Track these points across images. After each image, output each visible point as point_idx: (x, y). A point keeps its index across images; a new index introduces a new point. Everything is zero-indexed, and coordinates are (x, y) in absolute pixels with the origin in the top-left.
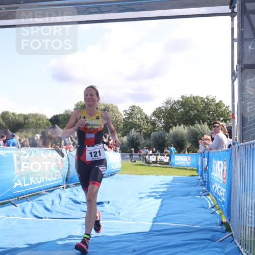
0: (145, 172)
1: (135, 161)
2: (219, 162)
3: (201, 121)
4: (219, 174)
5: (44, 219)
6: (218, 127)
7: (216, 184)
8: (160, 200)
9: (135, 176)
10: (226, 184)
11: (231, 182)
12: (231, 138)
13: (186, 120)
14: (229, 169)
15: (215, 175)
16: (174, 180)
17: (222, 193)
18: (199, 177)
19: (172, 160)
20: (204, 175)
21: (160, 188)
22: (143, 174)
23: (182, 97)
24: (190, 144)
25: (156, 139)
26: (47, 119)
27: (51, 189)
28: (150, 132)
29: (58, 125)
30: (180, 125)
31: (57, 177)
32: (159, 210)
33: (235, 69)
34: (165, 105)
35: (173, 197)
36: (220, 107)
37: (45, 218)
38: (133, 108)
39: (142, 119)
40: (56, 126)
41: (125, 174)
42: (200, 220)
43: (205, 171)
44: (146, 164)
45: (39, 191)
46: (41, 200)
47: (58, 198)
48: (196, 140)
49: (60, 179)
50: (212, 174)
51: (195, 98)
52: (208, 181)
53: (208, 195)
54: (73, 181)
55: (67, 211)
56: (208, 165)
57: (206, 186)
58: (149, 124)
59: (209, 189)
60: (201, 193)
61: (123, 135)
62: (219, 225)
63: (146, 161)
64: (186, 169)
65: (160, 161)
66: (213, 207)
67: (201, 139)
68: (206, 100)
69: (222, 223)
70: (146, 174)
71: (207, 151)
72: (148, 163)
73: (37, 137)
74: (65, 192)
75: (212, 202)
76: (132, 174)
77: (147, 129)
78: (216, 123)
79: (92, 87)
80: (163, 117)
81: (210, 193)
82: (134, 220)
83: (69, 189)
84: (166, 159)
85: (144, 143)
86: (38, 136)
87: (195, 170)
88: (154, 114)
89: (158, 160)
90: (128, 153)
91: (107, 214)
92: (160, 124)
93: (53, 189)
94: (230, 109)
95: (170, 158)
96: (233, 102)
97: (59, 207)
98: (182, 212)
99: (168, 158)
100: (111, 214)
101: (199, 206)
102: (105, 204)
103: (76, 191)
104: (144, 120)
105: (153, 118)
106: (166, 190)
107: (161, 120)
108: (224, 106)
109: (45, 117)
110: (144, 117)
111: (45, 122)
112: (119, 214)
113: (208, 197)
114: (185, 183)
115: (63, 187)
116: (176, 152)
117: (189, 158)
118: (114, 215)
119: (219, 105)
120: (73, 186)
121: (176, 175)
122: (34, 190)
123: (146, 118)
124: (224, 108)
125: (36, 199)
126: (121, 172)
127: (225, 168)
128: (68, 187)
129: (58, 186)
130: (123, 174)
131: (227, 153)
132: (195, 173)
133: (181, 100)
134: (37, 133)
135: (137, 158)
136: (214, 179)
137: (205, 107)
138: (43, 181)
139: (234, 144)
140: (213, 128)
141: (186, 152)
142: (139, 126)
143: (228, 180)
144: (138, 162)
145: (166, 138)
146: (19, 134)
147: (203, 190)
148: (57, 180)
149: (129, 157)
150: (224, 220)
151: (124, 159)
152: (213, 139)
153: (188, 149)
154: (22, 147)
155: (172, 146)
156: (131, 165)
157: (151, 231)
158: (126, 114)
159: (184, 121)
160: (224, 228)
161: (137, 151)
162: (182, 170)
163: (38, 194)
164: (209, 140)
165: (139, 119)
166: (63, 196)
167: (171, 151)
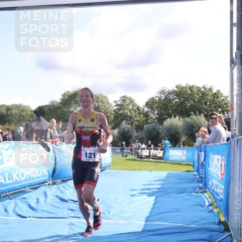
0: (138, 168)
1: (126, 156)
2: (217, 157)
3: (197, 112)
4: (217, 170)
5: (28, 219)
6: (216, 119)
7: (214, 180)
8: (153, 198)
9: (126, 172)
10: (224, 180)
11: (229, 178)
13: (181, 111)
14: (227, 164)
15: (212, 171)
16: (168, 176)
17: (220, 190)
19: (166, 155)
20: (201, 170)
21: (154, 184)
22: (135, 170)
23: (177, 87)
24: (186, 137)
25: (149, 132)
26: (32, 111)
27: (36, 186)
28: (142, 124)
29: (43, 117)
30: (175, 117)
31: (43, 173)
32: (153, 208)
33: (234, 56)
34: (159, 95)
35: (167, 194)
36: (217, 98)
37: (30, 217)
38: (124, 99)
39: (134, 110)
40: (42, 118)
41: (116, 169)
42: (196, 219)
43: (201, 165)
44: (138, 159)
45: (22, 188)
46: (25, 198)
47: (44, 195)
48: (192, 133)
49: (45, 176)
50: (209, 169)
51: (191, 88)
52: (205, 178)
53: (205, 192)
54: (60, 177)
55: (53, 210)
56: (204, 160)
57: (203, 183)
58: (142, 116)
59: (206, 185)
60: (197, 189)
62: (217, 224)
63: (138, 155)
64: (181, 164)
65: (154, 156)
66: (210, 206)
68: (203, 90)
69: (220, 222)
70: (139, 170)
71: (204, 145)
72: (141, 157)
73: (20, 130)
74: (52, 189)
75: (209, 199)
76: (123, 170)
77: (139, 120)
78: (213, 114)
80: (157, 108)
81: (207, 190)
82: (125, 219)
83: (55, 186)
84: (159, 153)
85: (136, 137)
86: (22, 129)
87: (191, 165)
88: (147, 104)
89: (151, 155)
90: (119, 146)
92: (154, 116)
93: (38, 186)
94: (229, 99)
95: (164, 153)
96: (232, 91)
97: (45, 206)
98: (177, 210)
99: (162, 152)
101: (195, 204)
103: (62, 188)
104: (136, 112)
105: (146, 109)
106: (160, 186)
107: (155, 111)
108: (222, 96)
109: (29, 108)
110: (135, 108)
111: (29, 113)
112: (109, 212)
113: (205, 194)
114: (181, 179)
115: (49, 184)
116: (170, 146)
119: (216, 95)
120: (59, 183)
121: (171, 170)
122: (18, 188)
123: (138, 108)
124: (222, 98)
125: (20, 197)
126: (111, 167)
127: (223, 163)
128: (54, 184)
129: (43, 183)
130: (114, 169)
131: (225, 146)
132: (191, 168)
133: (176, 89)
134: (21, 126)
135: (129, 153)
136: (211, 175)
137: (202, 97)
138: (27, 178)
139: (233, 137)
140: (211, 120)
141: (182, 146)
142: (131, 118)
143: (226, 176)
144: (130, 157)
145: (160, 131)
147: (200, 187)
148: (42, 176)
150: (223, 219)
151: (115, 153)
152: (210, 132)
153: (183, 142)
154: (4, 140)
155: (166, 139)
156: (122, 160)
158: (117, 105)
159: (179, 112)
160: (222, 227)
162: (177, 166)
163: (22, 191)
164: (206, 133)
165: (130, 111)
166: (49, 193)
167: (166, 144)
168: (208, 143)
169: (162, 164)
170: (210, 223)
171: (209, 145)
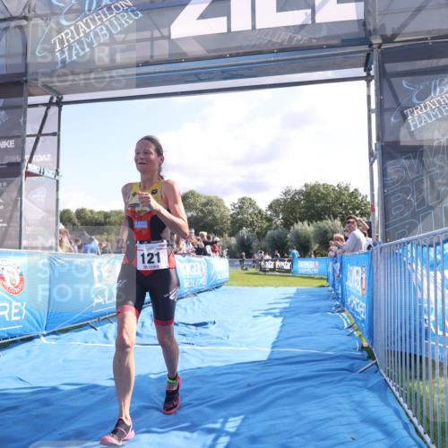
0: (261, 283)
2: (356, 268)
3: (332, 215)
4: (356, 284)
6: (353, 223)
7: (353, 297)
8: (281, 319)
9: (246, 288)
10: (366, 297)
11: (373, 294)
12: (370, 236)
13: (312, 214)
14: (369, 277)
15: (351, 285)
16: (298, 293)
17: (361, 308)
18: (330, 288)
20: (337, 284)
21: (280, 303)
22: (258, 286)
23: (306, 186)
24: (317, 245)
25: (274, 240)
28: (265, 231)
30: (303, 221)
32: (280, 332)
33: (374, 148)
34: (283, 197)
35: (297, 314)
36: (356, 198)
38: (243, 201)
39: (255, 214)
41: (235, 285)
42: (333, 345)
43: (337, 279)
44: (261, 272)
47: (150, 317)
48: (325, 240)
50: (347, 283)
52: (342, 294)
53: (344, 311)
56: (340, 272)
57: (340, 300)
58: (264, 221)
59: (343, 303)
60: (334, 308)
61: (230, 235)
62: (359, 350)
64: (313, 278)
65: (280, 269)
66: (350, 327)
67: (332, 239)
68: (337, 189)
69: (362, 348)
70: (262, 286)
72: (264, 270)
75: (348, 320)
76: (244, 286)
77: (261, 227)
78: (351, 218)
79: (149, 140)
80: (282, 211)
81: (345, 309)
82: (247, 345)
84: (287, 266)
85: (258, 246)
87: (324, 279)
88: (270, 207)
91: (212, 338)
92: (279, 221)
94: (369, 199)
96: (372, 189)
97: (151, 330)
98: (310, 334)
99: (289, 264)
100: (218, 338)
101: (332, 326)
102: (210, 325)
104: (257, 216)
105: (269, 213)
106: (287, 305)
107: (279, 215)
108: (360, 196)
112: (228, 337)
113: (343, 314)
114: (312, 296)
116: (299, 256)
117: (317, 263)
118: (222, 339)
119: (354, 194)
121: (300, 285)
123: (260, 212)
124: (360, 198)
126: (229, 283)
127: (364, 276)
130: (231, 285)
131: (365, 256)
132: (324, 283)
133: (304, 189)
136: (349, 291)
139: (375, 245)
140: (347, 225)
141: (313, 256)
142: (252, 224)
143: (368, 291)
146: (99, 236)
147: (336, 305)
149: (238, 263)
150: (365, 344)
151: (233, 266)
152: (346, 238)
153: (315, 252)
154: (103, 253)
155: (294, 249)
156: (242, 274)
157: (269, 359)
158: (235, 208)
159: (308, 216)
160: (366, 354)
161: (249, 256)
162: (308, 280)
164: (341, 239)
165: (251, 215)
167: (294, 254)
168: (344, 252)
169: (290, 278)
170: (349, 349)
171: (346, 254)
